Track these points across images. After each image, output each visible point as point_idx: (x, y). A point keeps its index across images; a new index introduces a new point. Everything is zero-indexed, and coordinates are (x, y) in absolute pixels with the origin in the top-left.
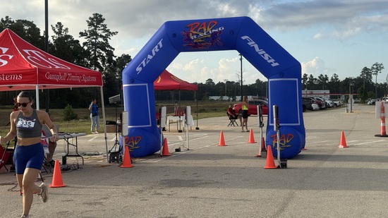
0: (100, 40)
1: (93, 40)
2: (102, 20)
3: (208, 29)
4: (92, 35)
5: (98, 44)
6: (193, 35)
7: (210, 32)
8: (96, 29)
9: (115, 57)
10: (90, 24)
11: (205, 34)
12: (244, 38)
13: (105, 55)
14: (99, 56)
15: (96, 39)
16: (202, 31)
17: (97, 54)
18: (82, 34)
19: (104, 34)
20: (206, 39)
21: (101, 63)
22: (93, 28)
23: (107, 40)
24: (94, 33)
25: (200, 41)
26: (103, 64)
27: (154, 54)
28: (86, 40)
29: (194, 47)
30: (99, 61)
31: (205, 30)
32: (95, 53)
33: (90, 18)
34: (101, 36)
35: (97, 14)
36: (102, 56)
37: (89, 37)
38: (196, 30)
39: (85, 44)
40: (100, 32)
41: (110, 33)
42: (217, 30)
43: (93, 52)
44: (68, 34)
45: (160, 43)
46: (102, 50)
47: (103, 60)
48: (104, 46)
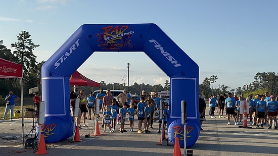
0: (27, 50)
1: (22, 50)
2: (28, 36)
3: (121, 32)
4: (20, 46)
5: (24, 52)
6: (107, 36)
7: (122, 35)
8: (23, 42)
9: (37, 62)
10: (20, 39)
11: (117, 36)
12: (151, 41)
13: (29, 61)
14: (25, 61)
15: (23, 49)
16: (115, 34)
17: (23, 60)
18: (13, 45)
19: (29, 46)
20: (118, 41)
21: (26, 67)
22: (21, 41)
23: (31, 50)
24: (22, 45)
25: (113, 42)
26: (28, 67)
27: (71, 52)
28: (16, 50)
29: (107, 47)
30: (25, 65)
31: (117, 33)
32: (22, 59)
33: (20, 34)
34: (27, 47)
35: (25, 32)
36: (27, 62)
37: (18, 48)
38: (109, 32)
39: (14, 52)
40: (26, 44)
41: (33, 46)
42: (128, 34)
43: (20, 58)
44: (3, 45)
45: (77, 42)
46: (28, 57)
47: (28, 65)
48: (29, 55)
